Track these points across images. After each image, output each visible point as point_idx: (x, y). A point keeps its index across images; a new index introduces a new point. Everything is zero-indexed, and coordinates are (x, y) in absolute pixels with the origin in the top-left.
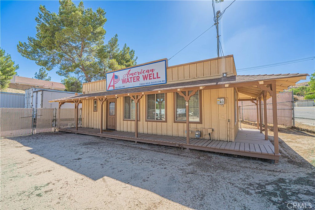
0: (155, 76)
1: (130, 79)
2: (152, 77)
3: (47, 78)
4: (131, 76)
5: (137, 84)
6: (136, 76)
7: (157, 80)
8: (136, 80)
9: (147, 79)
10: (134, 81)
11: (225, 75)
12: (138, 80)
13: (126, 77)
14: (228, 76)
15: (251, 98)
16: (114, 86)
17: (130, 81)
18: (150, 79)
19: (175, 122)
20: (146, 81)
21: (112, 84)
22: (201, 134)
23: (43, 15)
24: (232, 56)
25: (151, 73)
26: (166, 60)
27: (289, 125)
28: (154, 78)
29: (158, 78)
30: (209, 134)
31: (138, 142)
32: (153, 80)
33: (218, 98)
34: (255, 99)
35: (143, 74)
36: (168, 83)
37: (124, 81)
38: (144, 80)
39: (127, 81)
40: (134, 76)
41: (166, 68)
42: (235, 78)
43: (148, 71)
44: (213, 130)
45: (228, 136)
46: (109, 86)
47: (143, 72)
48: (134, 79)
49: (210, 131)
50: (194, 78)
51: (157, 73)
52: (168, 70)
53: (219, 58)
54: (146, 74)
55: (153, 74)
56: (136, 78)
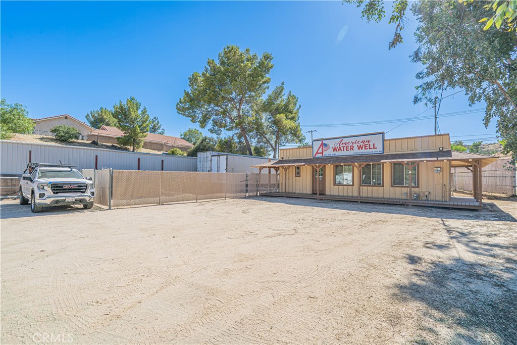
0: (372, 147)
1: (342, 148)
2: (368, 147)
3: (160, 131)
4: (344, 145)
5: (351, 153)
6: (350, 145)
7: (373, 150)
8: (349, 149)
9: (362, 149)
10: (347, 150)
11: (441, 149)
12: (352, 148)
13: (338, 146)
14: (444, 150)
15: (467, 164)
16: (322, 153)
17: (342, 150)
18: (365, 149)
19: (392, 186)
20: (361, 151)
21: (320, 151)
22: (418, 196)
23: (209, 69)
24: (448, 134)
25: (367, 143)
26: (383, 133)
27: (510, 194)
28: (370, 148)
29: (374, 148)
30: (426, 196)
31: (361, 202)
32: (369, 150)
33: (435, 167)
34: (471, 166)
35: (357, 144)
36: (385, 154)
37: (335, 149)
38: (359, 149)
39: (339, 150)
40: (348, 145)
41: (384, 140)
42: (451, 154)
43: (363, 142)
44: (429, 193)
45: (443, 197)
46: (317, 153)
47: (358, 143)
48: (347, 148)
49: (427, 193)
50: (412, 150)
51: (374, 144)
52: (385, 142)
53: (436, 135)
54: (362, 144)
55: (369, 145)
56: (349, 147)
